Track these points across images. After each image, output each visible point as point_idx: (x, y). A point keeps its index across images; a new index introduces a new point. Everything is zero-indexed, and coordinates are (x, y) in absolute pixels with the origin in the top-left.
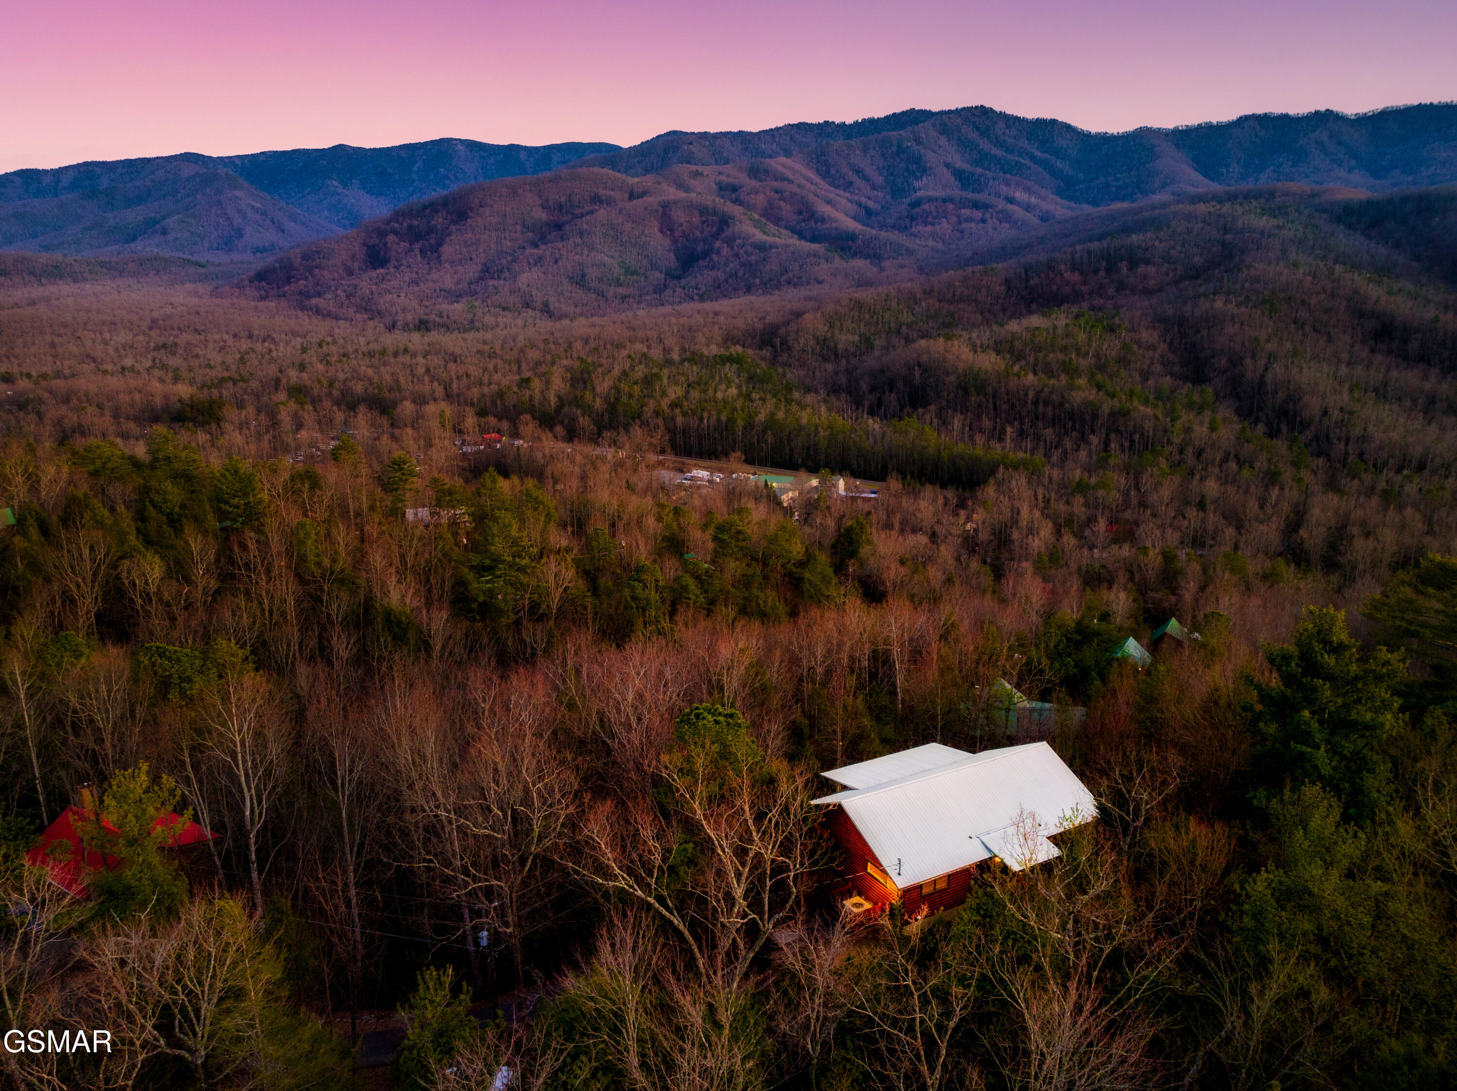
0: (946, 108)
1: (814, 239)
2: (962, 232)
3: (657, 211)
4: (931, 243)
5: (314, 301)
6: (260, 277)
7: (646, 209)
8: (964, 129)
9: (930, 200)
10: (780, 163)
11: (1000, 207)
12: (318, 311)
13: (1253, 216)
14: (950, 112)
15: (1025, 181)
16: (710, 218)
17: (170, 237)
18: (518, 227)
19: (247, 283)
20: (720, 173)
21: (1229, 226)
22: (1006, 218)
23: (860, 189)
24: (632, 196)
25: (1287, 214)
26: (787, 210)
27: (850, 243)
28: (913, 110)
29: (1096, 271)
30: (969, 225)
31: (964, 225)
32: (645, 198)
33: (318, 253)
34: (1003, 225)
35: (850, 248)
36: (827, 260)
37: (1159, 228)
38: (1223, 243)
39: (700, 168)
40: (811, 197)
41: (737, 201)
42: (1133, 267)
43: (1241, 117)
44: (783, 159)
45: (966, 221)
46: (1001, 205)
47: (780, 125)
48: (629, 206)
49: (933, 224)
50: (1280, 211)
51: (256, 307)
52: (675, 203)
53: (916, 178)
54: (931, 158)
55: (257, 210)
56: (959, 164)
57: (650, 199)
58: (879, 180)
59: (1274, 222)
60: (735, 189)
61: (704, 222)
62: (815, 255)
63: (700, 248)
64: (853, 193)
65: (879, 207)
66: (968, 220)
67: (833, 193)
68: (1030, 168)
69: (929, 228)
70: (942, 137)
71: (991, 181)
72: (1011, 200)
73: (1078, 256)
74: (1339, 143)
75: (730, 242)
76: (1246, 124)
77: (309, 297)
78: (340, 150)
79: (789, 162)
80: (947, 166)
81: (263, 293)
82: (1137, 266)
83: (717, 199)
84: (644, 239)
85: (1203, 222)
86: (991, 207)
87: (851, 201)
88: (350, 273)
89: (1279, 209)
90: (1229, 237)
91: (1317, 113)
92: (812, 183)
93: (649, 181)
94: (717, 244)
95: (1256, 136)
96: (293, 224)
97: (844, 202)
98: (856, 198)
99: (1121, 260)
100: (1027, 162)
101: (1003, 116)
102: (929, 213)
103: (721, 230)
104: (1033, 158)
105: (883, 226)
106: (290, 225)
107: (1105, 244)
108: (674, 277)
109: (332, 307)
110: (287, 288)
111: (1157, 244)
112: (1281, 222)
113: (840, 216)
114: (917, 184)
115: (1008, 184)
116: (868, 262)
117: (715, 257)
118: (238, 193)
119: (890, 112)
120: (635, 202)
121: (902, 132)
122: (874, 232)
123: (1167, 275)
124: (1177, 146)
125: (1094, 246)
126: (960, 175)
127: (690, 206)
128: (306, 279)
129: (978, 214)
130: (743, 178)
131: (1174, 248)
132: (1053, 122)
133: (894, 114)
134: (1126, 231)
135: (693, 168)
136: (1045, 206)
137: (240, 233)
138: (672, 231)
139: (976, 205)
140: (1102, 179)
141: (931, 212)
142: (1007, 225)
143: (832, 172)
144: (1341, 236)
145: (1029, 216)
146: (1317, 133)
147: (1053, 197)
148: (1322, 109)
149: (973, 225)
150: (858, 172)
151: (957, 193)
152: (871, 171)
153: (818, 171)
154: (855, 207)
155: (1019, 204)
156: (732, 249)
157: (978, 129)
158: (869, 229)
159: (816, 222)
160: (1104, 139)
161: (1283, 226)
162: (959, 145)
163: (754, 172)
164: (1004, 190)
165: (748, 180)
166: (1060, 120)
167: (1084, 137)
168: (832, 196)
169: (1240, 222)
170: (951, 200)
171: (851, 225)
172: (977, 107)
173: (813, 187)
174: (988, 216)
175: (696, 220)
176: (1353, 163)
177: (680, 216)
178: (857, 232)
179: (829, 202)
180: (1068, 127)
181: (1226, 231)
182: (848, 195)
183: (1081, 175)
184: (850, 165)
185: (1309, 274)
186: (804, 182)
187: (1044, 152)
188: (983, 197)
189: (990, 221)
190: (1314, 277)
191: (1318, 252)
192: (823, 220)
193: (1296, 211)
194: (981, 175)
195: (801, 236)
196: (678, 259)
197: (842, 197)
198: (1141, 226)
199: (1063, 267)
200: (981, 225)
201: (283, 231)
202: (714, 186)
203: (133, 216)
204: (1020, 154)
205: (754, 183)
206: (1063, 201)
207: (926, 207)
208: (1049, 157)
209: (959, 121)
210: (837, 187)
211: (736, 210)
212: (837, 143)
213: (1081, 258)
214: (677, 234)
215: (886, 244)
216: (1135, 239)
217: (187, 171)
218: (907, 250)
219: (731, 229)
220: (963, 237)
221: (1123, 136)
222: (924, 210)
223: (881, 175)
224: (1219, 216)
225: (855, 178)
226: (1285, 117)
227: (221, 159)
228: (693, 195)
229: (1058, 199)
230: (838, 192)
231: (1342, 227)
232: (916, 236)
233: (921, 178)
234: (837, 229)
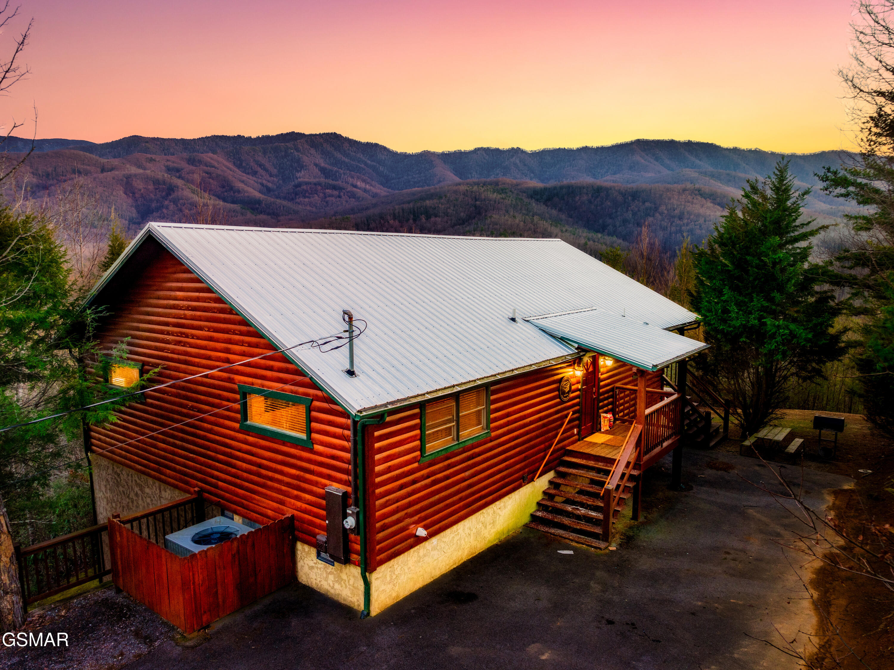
0: (314, 132)
1: (233, 202)
2: (327, 202)
3: (122, 180)
4: (308, 208)
7: (114, 178)
8: (325, 145)
9: (307, 183)
10: (208, 157)
11: (349, 189)
13: (489, 193)
14: (316, 135)
15: (363, 176)
16: (160, 186)
20: (168, 160)
21: (477, 197)
22: (353, 195)
23: (262, 176)
24: (103, 170)
25: (506, 193)
26: (214, 184)
27: (257, 206)
28: (293, 132)
29: (408, 220)
30: (331, 199)
31: (328, 199)
32: (113, 172)
34: (351, 199)
35: (257, 209)
36: (242, 214)
37: (441, 198)
38: (475, 206)
39: (154, 157)
40: (230, 177)
41: (180, 177)
42: (428, 217)
43: (476, 149)
44: (210, 155)
45: (329, 196)
46: (350, 188)
47: (209, 135)
48: (101, 176)
49: (309, 198)
50: (503, 191)
52: (135, 175)
53: (298, 171)
54: (305, 159)
56: (323, 165)
57: (117, 173)
58: (275, 171)
59: (499, 196)
60: (178, 170)
61: (156, 189)
62: (234, 211)
63: (154, 205)
64: (258, 178)
65: (275, 187)
66: (330, 196)
67: (245, 177)
68: (364, 169)
69: (307, 200)
70: (312, 149)
71: (343, 175)
72: (355, 186)
73: (397, 211)
74: (525, 165)
75: (175, 201)
76: (478, 152)
79: (215, 156)
80: (316, 165)
82: (430, 218)
83: (166, 175)
84: (112, 197)
85: (464, 194)
86: (344, 189)
87: (257, 182)
89: (502, 190)
90: (478, 203)
91: (513, 149)
92: (231, 170)
93: (116, 162)
94: (166, 203)
95: (484, 159)
97: (252, 182)
98: (260, 181)
99: (421, 214)
100: (362, 166)
101: (347, 140)
102: (306, 191)
103: (169, 194)
104: (366, 164)
105: (277, 197)
107: (411, 205)
108: (135, 223)
111: (440, 205)
112: (503, 196)
113: (250, 190)
114: (298, 175)
115: (353, 177)
116: (269, 217)
117: (165, 211)
119: (279, 132)
120: (105, 174)
121: (287, 144)
122: (272, 200)
123: (447, 222)
124: (445, 162)
125: (406, 206)
126: (323, 170)
127: (146, 179)
129: (336, 193)
130: (183, 165)
131: (450, 208)
132: (376, 145)
133: (282, 134)
134: (422, 199)
135: (149, 156)
136: (374, 190)
138: (134, 193)
139: (334, 188)
140: (406, 177)
141: (308, 191)
142: (354, 200)
143: (244, 164)
144: (534, 204)
145: (365, 195)
146: (514, 158)
147: (379, 186)
148: (515, 147)
149: (333, 199)
150: (260, 165)
151: (323, 180)
152: (268, 165)
153: (234, 163)
154: (260, 186)
155: (360, 189)
156: (177, 206)
157: (333, 146)
158: (269, 198)
159: (234, 193)
160: (405, 156)
161: (505, 198)
162: (322, 154)
163: (191, 161)
164: (350, 180)
165: (187, 165)
166: (380, 144)
167: (394, 154)
168: (244, 178)
169: (483, 195)
170: (319, 184)
171: (257, 195)
172: (332, 133)
173: (231, 173)
174: (342, 194)
175: (151, 187)
176: (532, 175)
177: (139, 185)
178: (261, 199)
179: (243, 182)
180: (385, 148)
181: (476, 200)
182: (254, 178)
183: (394, 175)
184: (254, 160)
185: (522, 221)
186: (225, 169)
187: (372, 161)
188: (339, 183)
189: (343, 197)
190: (524, 222)
191: (524, 212)
192: (239, 192)
193: (510, 191)
194: (336, 172)
195: (224, 200)
196: (138, 212)
197: (251, 180)
198: (431, 196)
199: (389, 218)
200: (338, 199)
202: (164, 168)
204: (359, 162)
205: (192, 167)
206: (385, 189)
207: (304, 187)
208: (375, 164)
209: (321, 140)
210: (248, 174)
211: (180, 182)
212: (246, 148)
213: (399, 212)
214: (137, 195)
215: (280, 207)
216: (428, 203)
218: (293, 211)
219: (176, 193)
220: (328, 205)
221: (415, 155)
222: (303, 189)
223: (275, 168)
224: (472, 192)
225: (259, 169)
226: (497, 150)
228: (148, 172)
229: (382, 187)
230: (248, 176)
231: (534, 200)
232: (299, 204)
233: (300, 171)
234: (248, 197)
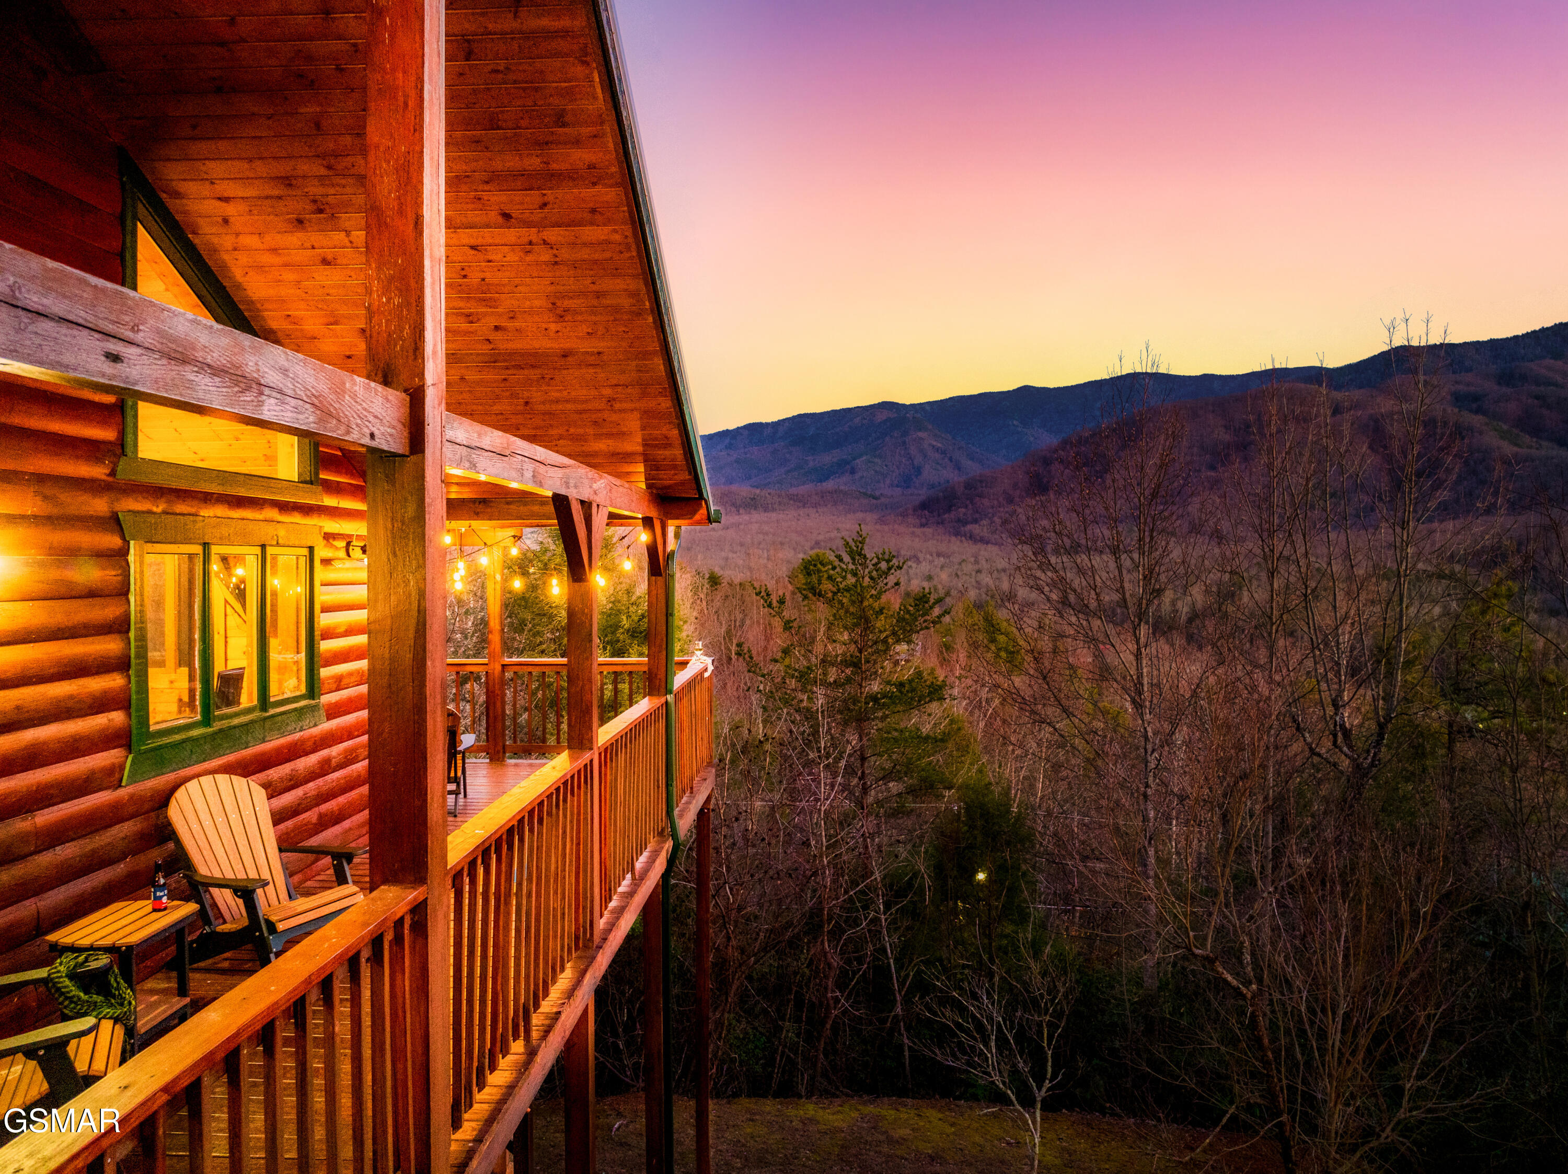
3: (1367, 425)
5: (969, 527)
6: (924, 506)
7: (1352, 424)
12: (972, 537)
17: (857, 476)
18: (1195, 450)
19: (910, 512)
20: (1457, 382)
24: (1336, 411)
32: (1352, 413)
33: (981, 482)
51: (913, 533)
55: (938, 450)
60: (1476, 398)
77: (965, 523)
78: (1026, 392)
81: (924, 520)
88: (1010, 500)
96: (970, 462)
106: (967, 463)
109: (985, 533)
110: (946, 516)
118: (920, 434)
120: (1339, 417)
128: (966, 507)
130: (1489, 386)
137: (918, 470)
138: (1385, 447)
201: (959, 469)
203: (828, 459)
217: (881, 417)
227: (912, 405)
